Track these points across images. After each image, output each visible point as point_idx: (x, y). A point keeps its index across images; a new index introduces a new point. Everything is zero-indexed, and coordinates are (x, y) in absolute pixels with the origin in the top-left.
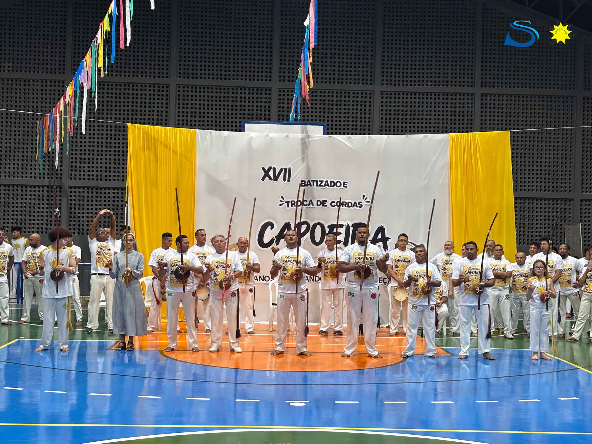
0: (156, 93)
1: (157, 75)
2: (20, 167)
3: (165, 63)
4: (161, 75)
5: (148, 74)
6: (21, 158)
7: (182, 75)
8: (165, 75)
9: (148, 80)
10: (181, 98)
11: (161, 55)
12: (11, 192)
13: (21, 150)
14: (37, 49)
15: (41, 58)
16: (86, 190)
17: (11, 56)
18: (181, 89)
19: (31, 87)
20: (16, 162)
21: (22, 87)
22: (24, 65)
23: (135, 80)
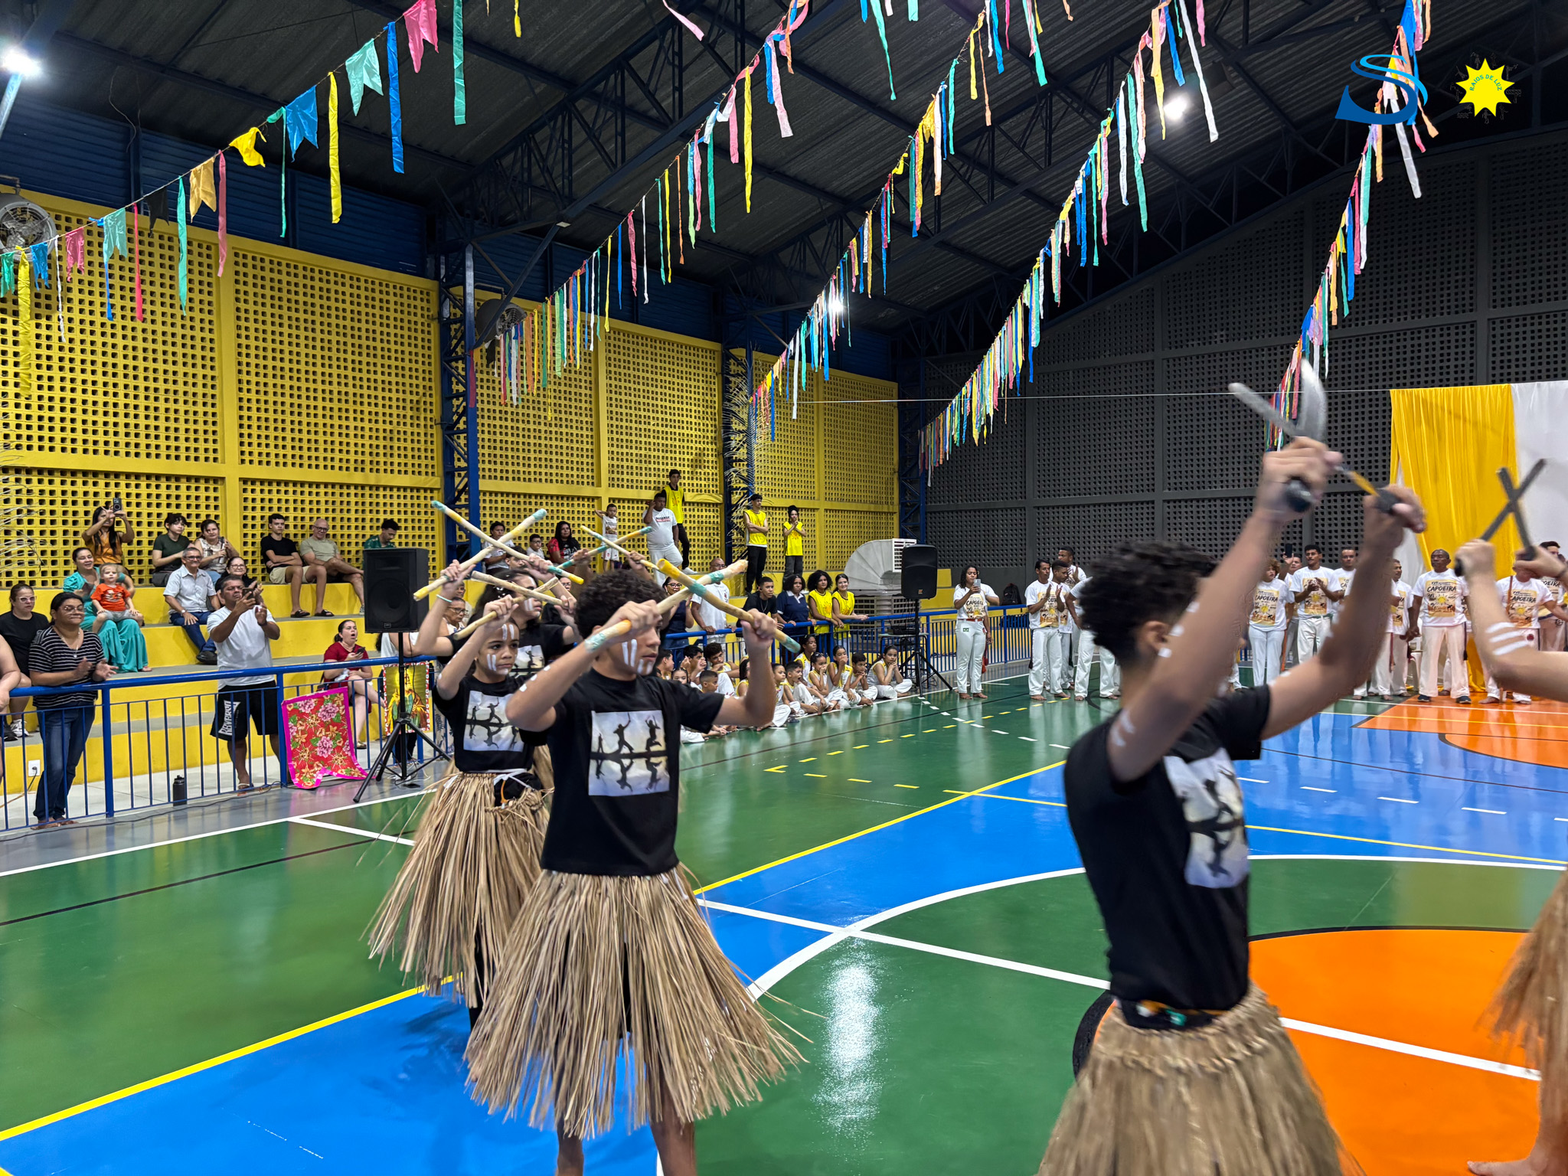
0: (1453, 338)
1: (1453, 309)
2: (1242, 472)
3: (1468, 288)
4: (1460, 309)
5: (1438, 310)
6: (1242, 460)
7: (1499, 303)
8: (1468, 307)
9: (1438, 320)
10: (1498, 339)
11: (1460, 277)
12: (1231, 508)
13: (1242, 448)
14: (1262, 305)
15: (1268, 315)
16: (1339, 497)
17: (1225, 321)
18: (1498, 325)
19: (1254, 359)
20: (1236, 466)
21: (1242, 361)
22: (1243, 330)
23: (1417, 323)
